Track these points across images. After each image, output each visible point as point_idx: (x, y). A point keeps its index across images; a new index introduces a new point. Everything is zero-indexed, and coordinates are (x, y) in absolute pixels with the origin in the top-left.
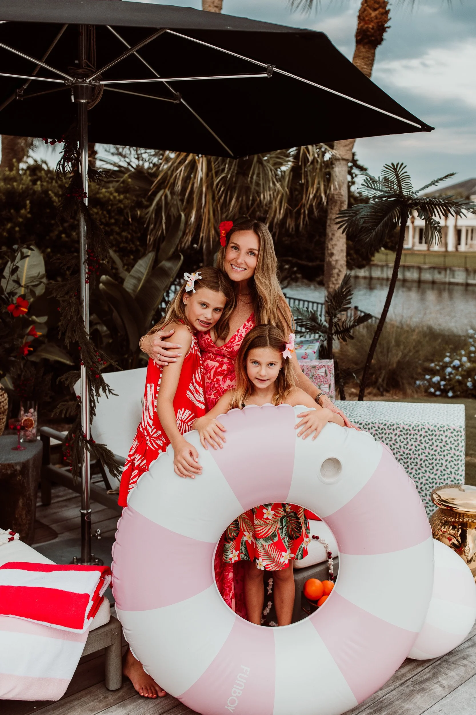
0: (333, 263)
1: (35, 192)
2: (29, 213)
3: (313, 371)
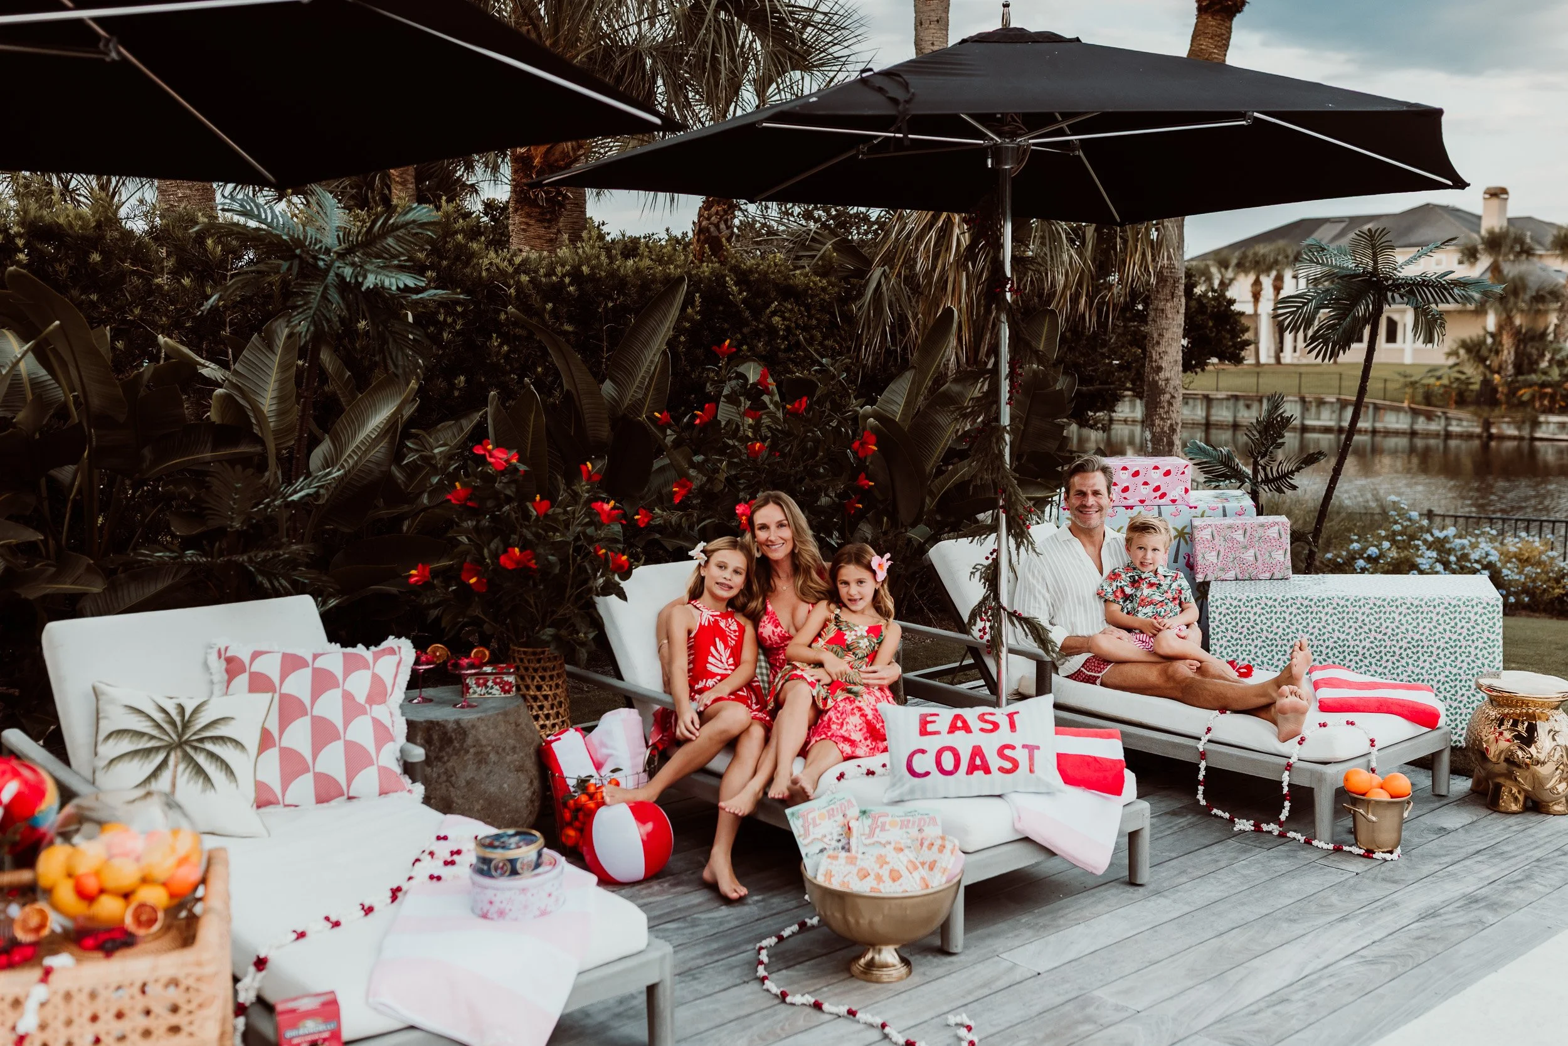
1: (701, 280)
3: (1260, 531)
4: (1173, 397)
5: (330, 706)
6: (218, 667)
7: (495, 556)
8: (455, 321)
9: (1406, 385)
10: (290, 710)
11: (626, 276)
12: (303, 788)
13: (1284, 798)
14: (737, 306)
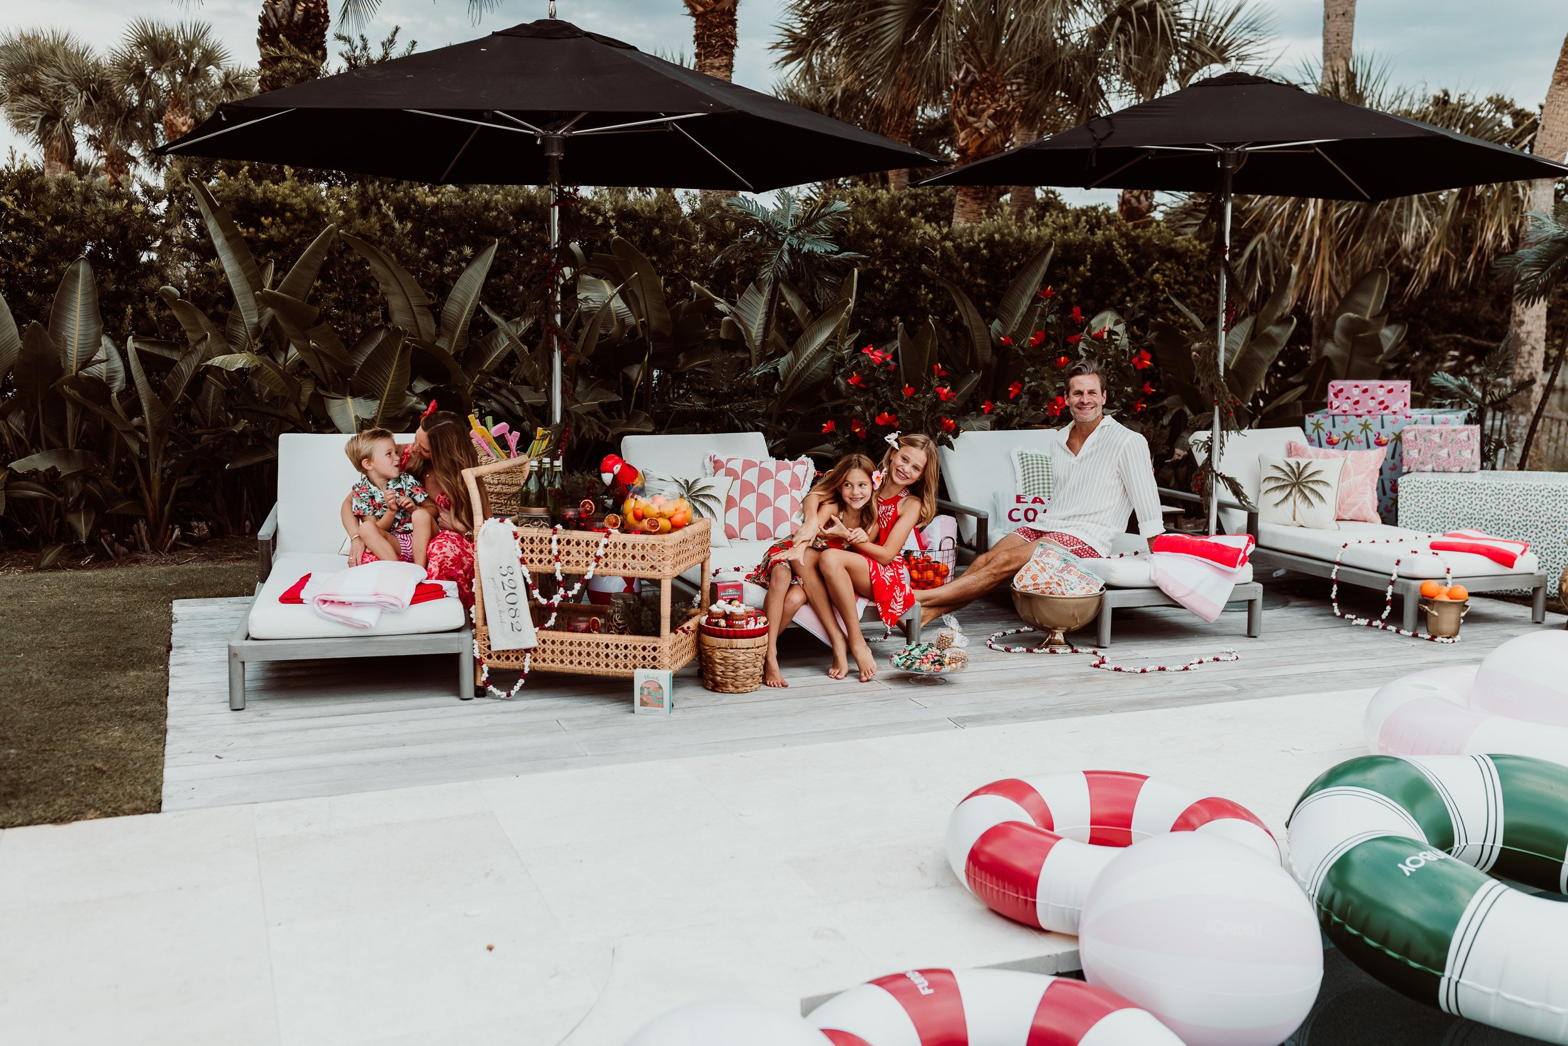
0: (1523, 336)
1: (1094, 244)
2: (1088, 270)
3: (1453, 434)
4: (1533, 348)
5: (768, 488)
6: (710, 466)
7: (873, 417)
8: (894, 276)
10: (746, 488)
11: (1030, 242)
12: (750, 530)
13: (1387, 603)
14: (1123, 265)
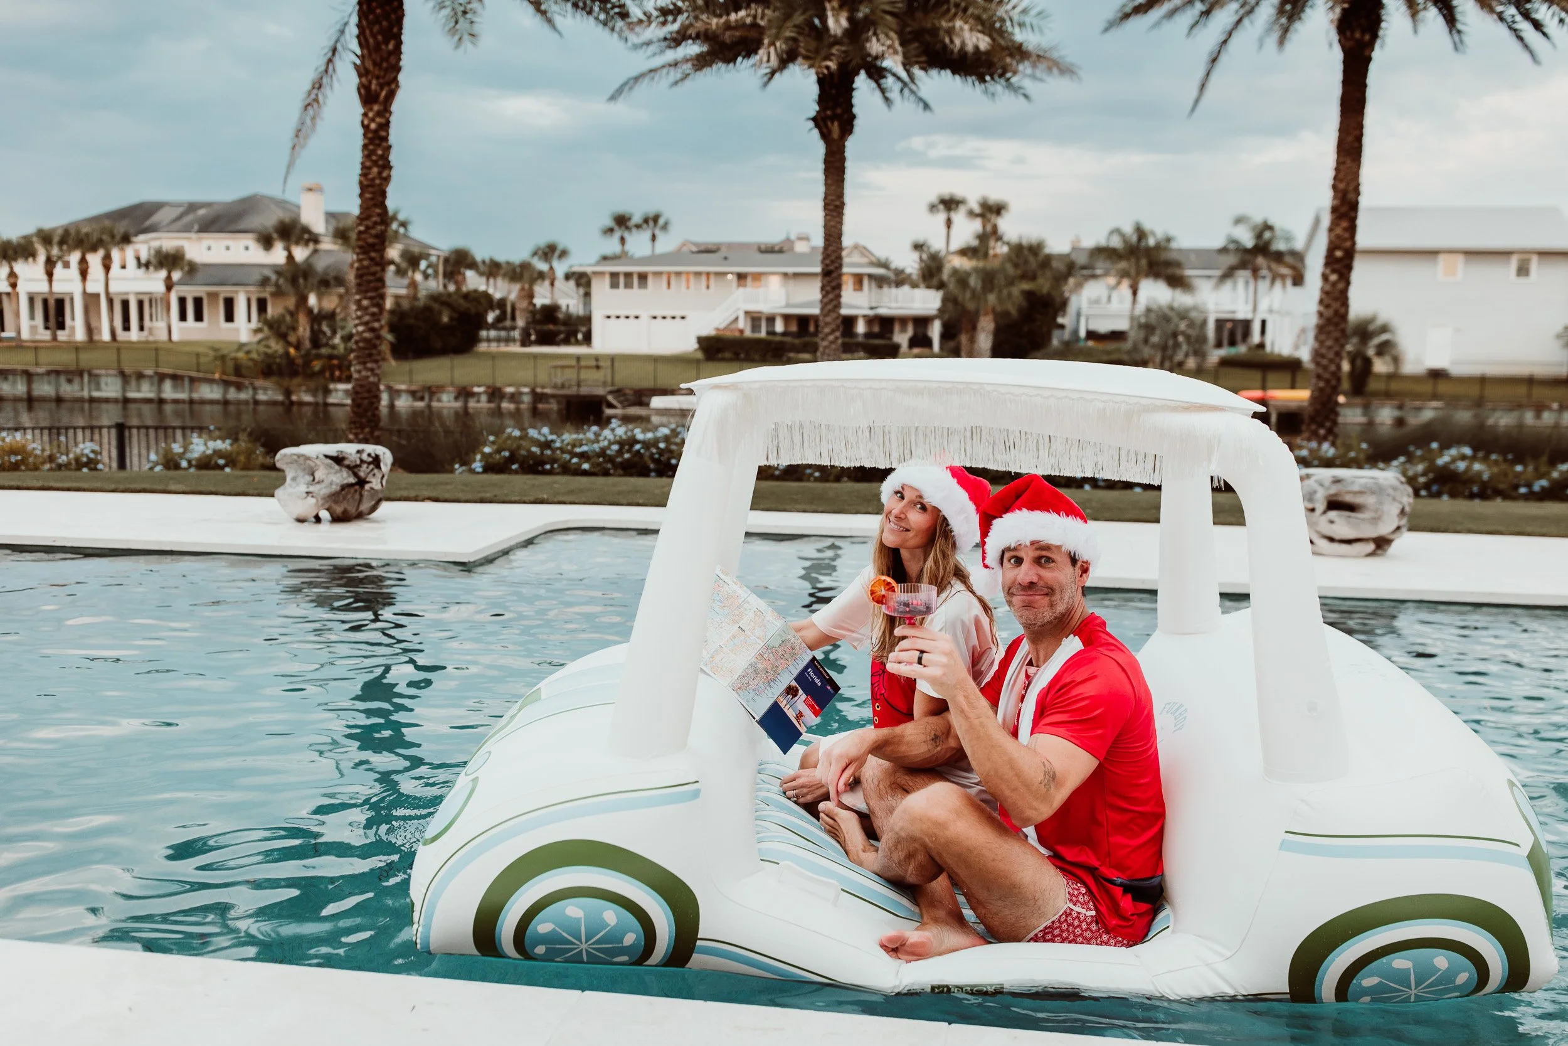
9: (216, 358)
